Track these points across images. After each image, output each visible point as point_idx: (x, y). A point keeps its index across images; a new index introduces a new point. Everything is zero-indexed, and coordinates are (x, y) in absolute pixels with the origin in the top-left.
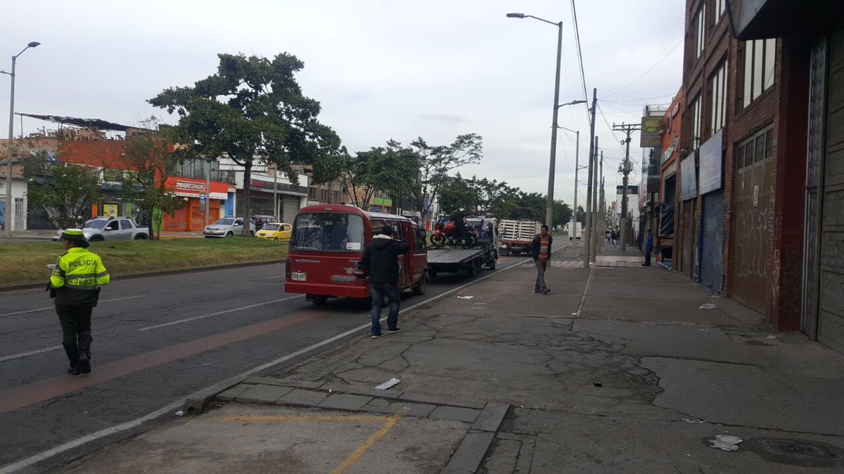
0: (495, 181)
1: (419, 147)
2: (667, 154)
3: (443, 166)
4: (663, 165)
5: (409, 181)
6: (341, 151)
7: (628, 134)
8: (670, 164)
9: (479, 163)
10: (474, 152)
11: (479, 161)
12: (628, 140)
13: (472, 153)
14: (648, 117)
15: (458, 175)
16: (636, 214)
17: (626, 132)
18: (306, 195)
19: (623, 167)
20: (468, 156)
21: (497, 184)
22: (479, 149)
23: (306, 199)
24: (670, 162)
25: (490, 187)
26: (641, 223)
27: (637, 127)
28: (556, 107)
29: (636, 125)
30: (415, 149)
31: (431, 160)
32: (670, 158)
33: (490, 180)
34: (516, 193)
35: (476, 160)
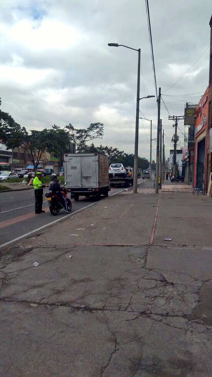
0: (111, 148)
1: (70, 129)
2: (199, 128)
3: (83, 139)
4: (196, 135)
5: (65, 148)
6: (22, 130)
7: (176, 122)
8: (201, 133)
9: (102, 138)
10: (100, 132)
11: (102, 137)
12: (176, 125)
13: (98, 133)
14: (188, 108)
15: (93, 145)
16: (180, 163)
17: (175, 120)
18: (12, 156)
19: (174, 139)
20: (96, 134)
21: (112, 149)
22: (102, 130)
23: (11, 159)
24: (201, 132)
25: (109, 151)
26: (183, 168)
27: (180, 118)
28: (138, 99)
29: (180, 117)
30: (68, 130)
31: (77, 136)
32: (201, 129)
33: (109, 147)
34: (122, 154)
35: (101, 137)
